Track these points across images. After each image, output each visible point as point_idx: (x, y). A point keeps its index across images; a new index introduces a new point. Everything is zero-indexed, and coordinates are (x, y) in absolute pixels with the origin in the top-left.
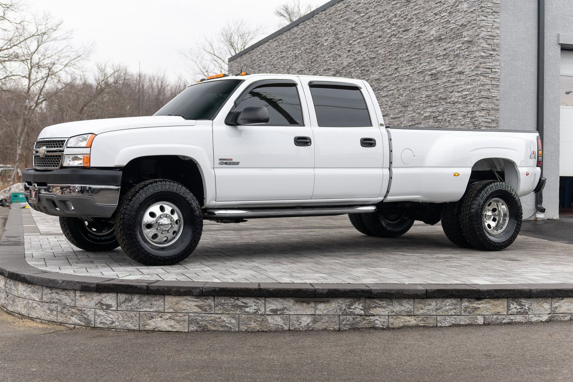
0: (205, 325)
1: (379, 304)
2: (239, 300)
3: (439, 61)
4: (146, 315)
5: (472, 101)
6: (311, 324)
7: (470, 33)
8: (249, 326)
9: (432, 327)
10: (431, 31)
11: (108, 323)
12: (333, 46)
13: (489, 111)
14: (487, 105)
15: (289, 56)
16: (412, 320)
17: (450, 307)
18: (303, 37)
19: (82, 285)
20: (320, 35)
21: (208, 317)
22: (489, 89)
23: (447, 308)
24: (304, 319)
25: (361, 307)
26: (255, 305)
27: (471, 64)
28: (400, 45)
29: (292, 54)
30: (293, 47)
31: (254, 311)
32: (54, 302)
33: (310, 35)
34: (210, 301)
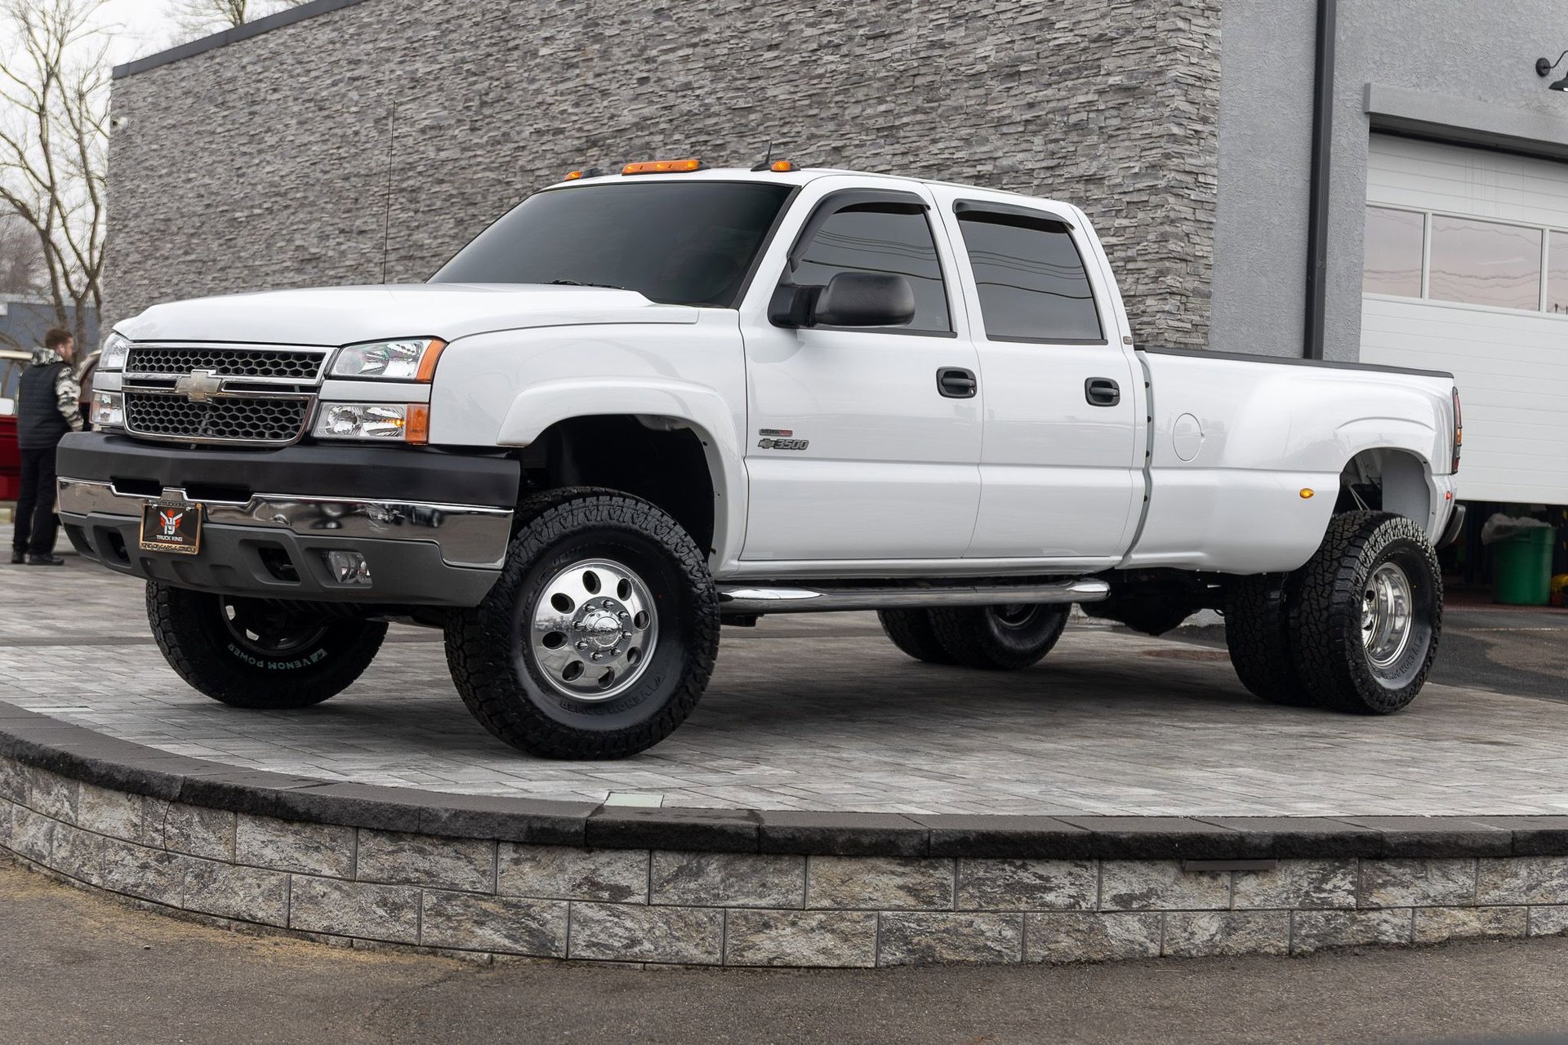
0: (929, 947)
1: (1395, 877)
2: (1027, 870)
3: (1009, 137)
4: (746, 918)
5: (1130, 266)
6: (1218, 937)
7: (1130, 62)
8: (1052, 946)
9: (1519, 937)
10: (978, 45)
11: (616, 944)
12: (575, 60)
13: (1187, 297)
14: (1181, 280)
15: (386, 78)
16: (1472, 918)
17: (1561, 880)
18: (448, 21)
19: (529, 827)
20: (521, 21)
21: (939, 922)
22: (1187, 235)
23: (1555, 882)
24: (1201, 923)
25: (1349, 887)
26: (1072, 884)
27: (1129, 157)
28: (855, 78)
29: (399, 73)
30: (405, 49)
31: (1068, 901)
32: (407, 881)
33: (479, 19)
34: (944, 874)
